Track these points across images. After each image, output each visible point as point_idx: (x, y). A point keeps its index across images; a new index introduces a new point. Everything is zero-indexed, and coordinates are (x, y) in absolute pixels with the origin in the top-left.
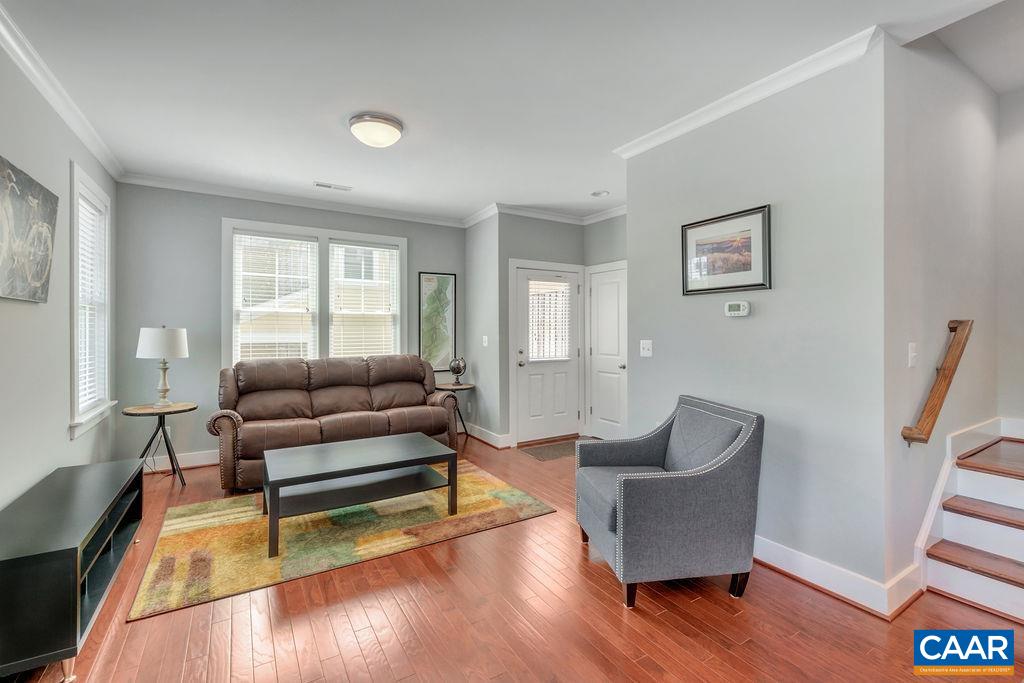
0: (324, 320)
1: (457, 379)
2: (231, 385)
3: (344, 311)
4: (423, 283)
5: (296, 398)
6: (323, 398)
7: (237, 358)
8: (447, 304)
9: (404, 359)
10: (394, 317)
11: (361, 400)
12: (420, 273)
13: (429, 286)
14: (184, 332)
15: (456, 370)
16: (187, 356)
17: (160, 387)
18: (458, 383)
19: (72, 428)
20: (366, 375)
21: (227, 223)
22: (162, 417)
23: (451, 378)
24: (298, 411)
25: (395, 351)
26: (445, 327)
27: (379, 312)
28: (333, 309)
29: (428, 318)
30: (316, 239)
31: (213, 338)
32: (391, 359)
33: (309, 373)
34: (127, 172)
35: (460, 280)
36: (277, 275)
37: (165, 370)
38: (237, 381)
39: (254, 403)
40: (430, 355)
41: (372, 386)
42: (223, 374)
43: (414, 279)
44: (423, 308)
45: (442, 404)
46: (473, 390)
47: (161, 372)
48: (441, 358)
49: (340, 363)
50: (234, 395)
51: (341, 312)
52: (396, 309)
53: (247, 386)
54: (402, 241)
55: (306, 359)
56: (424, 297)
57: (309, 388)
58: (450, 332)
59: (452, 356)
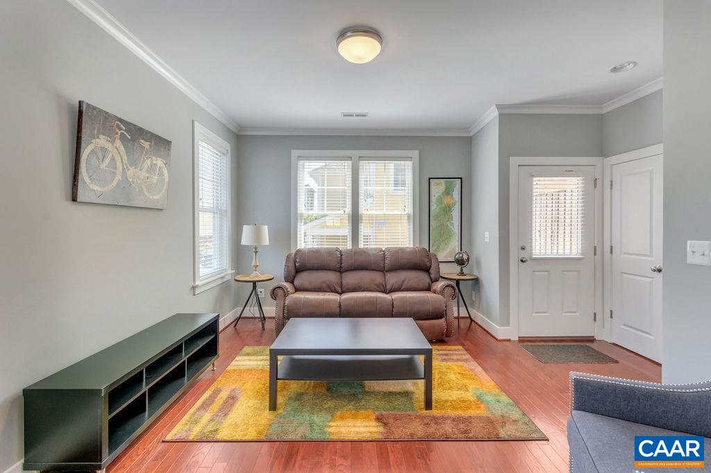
0: (355, 219)
1: (462, 270)
2: (291, 264)
3: (370, 212)
4: (433, 188)
5: (331, 277)
6: (351, 278)
7: (299, 248)
8: (454, 204)
9: (414, 251)
10: (408, 216)
11: (377, 282)
12: (430, 179)
13: (438, 189)
14: (266, 229)
15: (461, 262)
16: (268, 244)
17: (253, 264)
18: (462, 273)
19: (194, 288)
20: (382, 263)
21: (295, 153)
22: (254, 283)
23: (457, 268)
24: (331, 287)
25: (410, 243)
26: (452, 224)
27: (396, 212)
28: (363, 210)
29: (437, 217)
30: (350, 158)
31: (286, 232)
32: (402, 249)
33: (341, 259)
34: (241, 127)
35: (465, 184)
36: (326, 188)
37: (256, 252)
38: (295, 262)
39: (304, 278)
40: (438, 247)
41: (387, 271)
42: (288, 257)
43: (424, 184)
44: (433, 208)
45: (442, 292)
46: (476, 281)
47: (254, 254)
48: (446, 251)
49: (364, 252)
50: (293, 271)
51: (368, 213)
52: (409, 210)
53: (300, 267)
54: (415, 154)
55: (341, 248)
56: (433, 199)
57: (341, 270)
58: (456, 229)
59: (457, 249)
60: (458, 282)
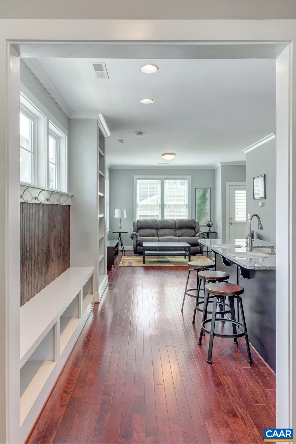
0: (162, 206)
1: (210, 229)
2: (136, 226)
3: (170, 203)
4: (197, 192)
5: (153, 231)
6: (161, 232)
7: (138, 219)
8: (207, 200)
9: (188, 221)
10: (187, 205)
11: (173, 234)
12: (196, 188)
13: (199, 193)
14: (125, 210)
15: (209, 226)
16: (126, 217)
17: (120, 226)
18: (210, 230)
20: (175, 225)
21: (135, 177)
22: (120, 233)
23: (207, 228)
24: (154, 235)
25: (187, 217)
26: (206, 209)
27: (181, 203)
28: (166, 203)
29: (199, 206)
30: (160, 179)
31: (131, 212)
32: (183, 220)
33: (157, 224)
34: (112, 166)
35: (212, 190)
36: (149, 192)
37: (121, 221)
38: (137, 225)
39: (142, 232)
40: (200, 219)
41: (178, 229)
42: (134, 223)
43: (193, 190)
44: (198, 201)
45: (199, 236)
46: (216, 234)
47: (120, 221)
48: (203, 221)
49: (167, 221)
50: (137, 228)
51: (168, 204)
52: (187, 202)
53: (140, 227)
54: (189, 177)
55: (157, 219)
56: (197, 197)
57: (157, 229)
58: (208, 211)
59: (209, 220)
60: (208, 233)
